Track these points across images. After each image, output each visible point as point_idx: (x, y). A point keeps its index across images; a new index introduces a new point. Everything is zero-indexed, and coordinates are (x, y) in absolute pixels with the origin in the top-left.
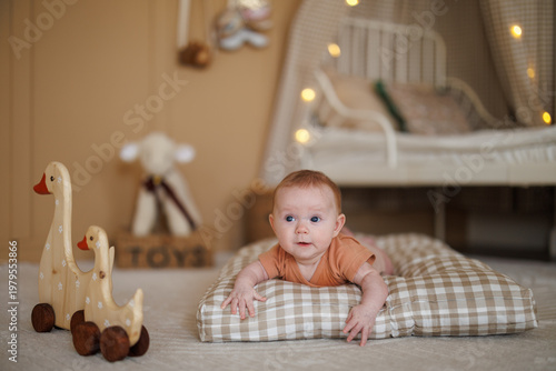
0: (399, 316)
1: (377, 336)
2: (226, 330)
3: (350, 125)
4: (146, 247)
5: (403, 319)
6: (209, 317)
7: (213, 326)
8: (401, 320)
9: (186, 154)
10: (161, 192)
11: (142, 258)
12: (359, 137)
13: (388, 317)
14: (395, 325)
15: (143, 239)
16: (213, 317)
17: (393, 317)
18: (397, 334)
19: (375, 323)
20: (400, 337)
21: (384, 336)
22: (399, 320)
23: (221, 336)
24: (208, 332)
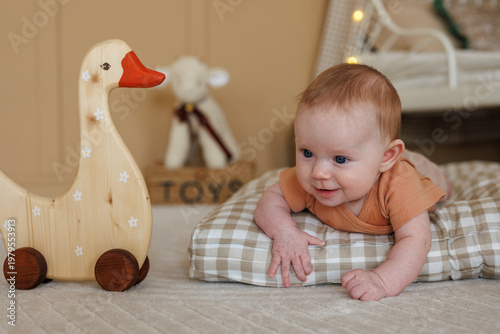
0: (461, 251)
1: (430, 279)
2: (222, 265)
3: (404, 46)
4: (179, 181)
5: (467, 256)
6: (201, 246)
7: (205, 259)
8: (463, 257)
9: (219, 79)
10: (194, 121)
11: (174, 193)
12: (414, 58)
13: (445, 252)
14: (456, 264)
15: (175, 172)
16: (207, 246)
17: (453, 252)
18: (459, 275)
19: (426, 260)
20: (462, 279)
21: (440, 278)
22: (461, 257)
23: (215, 272)
24: (199, 265)
